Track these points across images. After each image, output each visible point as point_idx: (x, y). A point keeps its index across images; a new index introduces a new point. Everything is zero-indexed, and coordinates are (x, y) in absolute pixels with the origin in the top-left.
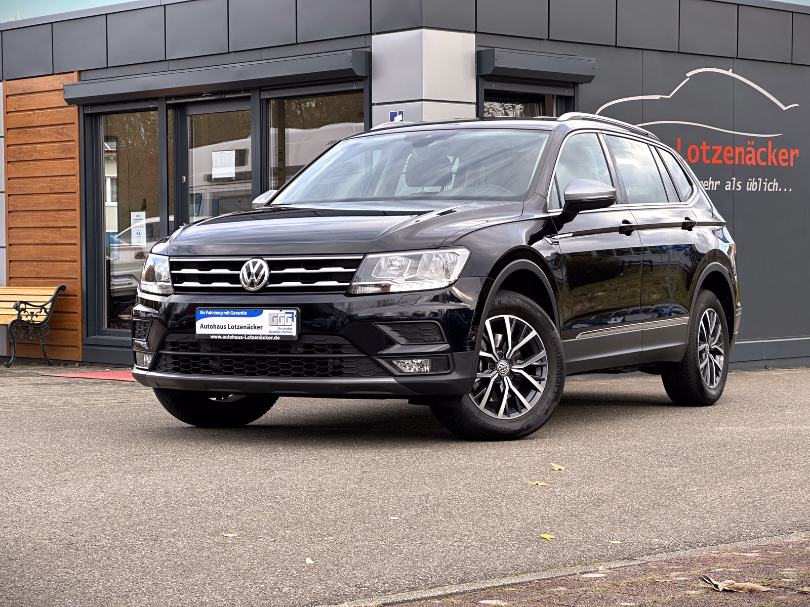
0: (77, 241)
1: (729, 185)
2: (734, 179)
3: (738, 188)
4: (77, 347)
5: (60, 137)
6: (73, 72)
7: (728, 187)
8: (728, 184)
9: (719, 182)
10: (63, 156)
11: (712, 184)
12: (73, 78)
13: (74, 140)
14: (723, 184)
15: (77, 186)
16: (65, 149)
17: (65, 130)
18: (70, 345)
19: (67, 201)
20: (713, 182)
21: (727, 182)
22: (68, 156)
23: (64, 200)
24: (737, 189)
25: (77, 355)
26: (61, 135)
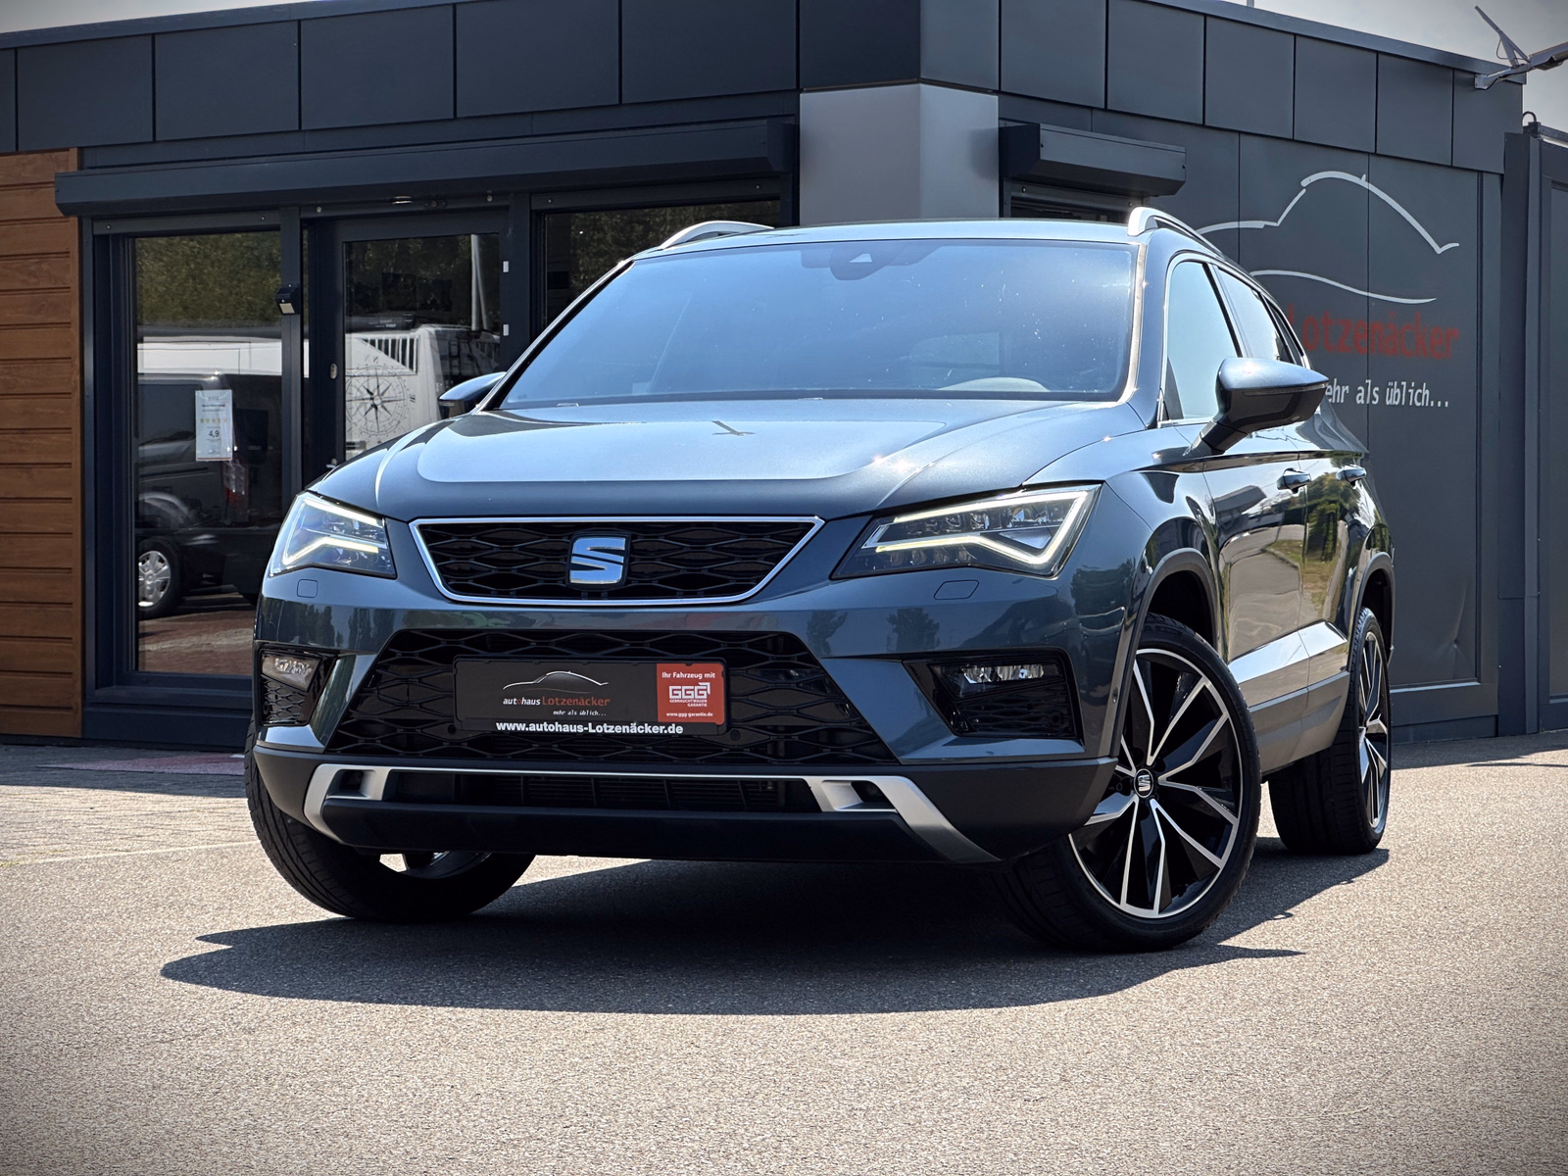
0: (75, 492)
1: (1362, 394)
2: (1370, 381)
3: (1375, 400)
4: (71, 708)
5: (34, 280)
6: (67, 150)
7: (1360, 398)
8: (1360, 391)
9: (1347, 387)
10: (39, 319)
11: (1337, 392)
12: (67, 161)
13: (69, 288)
14: (1354, 392)
15: (75, 382)
16: (44, 305)
17: (45, 266)
18: (56, 705)
19: (49, 411)
20: (1339, 387)
21: (1360, 388)
22: (53, 319)
23: (40, 410)
24: (1374, 402)
25: (70, 725)
26: (35, 276)
